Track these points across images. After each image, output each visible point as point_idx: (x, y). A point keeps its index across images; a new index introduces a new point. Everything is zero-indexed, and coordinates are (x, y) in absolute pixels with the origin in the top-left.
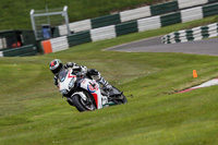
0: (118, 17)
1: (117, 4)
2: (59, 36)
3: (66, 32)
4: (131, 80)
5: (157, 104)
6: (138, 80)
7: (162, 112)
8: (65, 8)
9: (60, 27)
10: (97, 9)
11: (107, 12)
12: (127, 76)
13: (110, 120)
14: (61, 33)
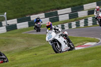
0: (30, 18)
1: (29, 12)
2: (2, 26)
3: (6, 24)
4: (36, 47)
5: (48, 58)
6: (39, 47)
7: (50, 62)
8: (5, 13)
9: (3, 22)
10: (20, 14)
11: (25, 15)
12: (34, 45)
13: (26, 65)
14: (3, 25)
